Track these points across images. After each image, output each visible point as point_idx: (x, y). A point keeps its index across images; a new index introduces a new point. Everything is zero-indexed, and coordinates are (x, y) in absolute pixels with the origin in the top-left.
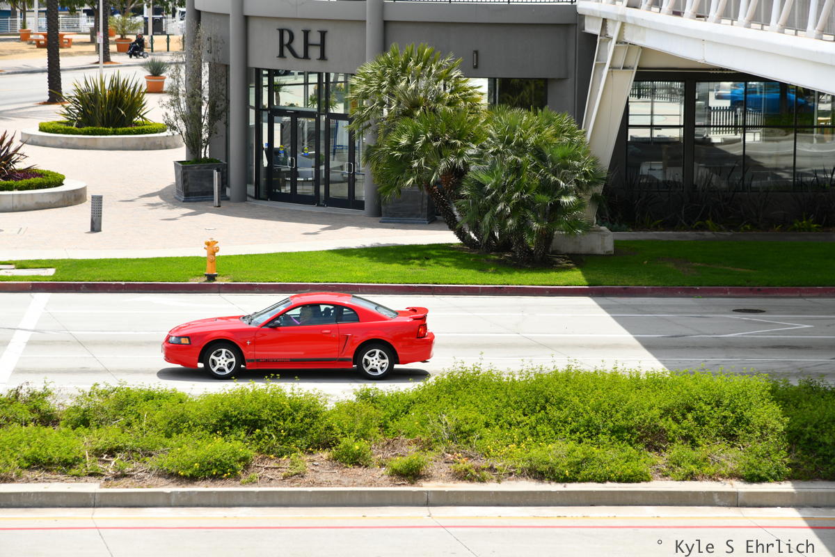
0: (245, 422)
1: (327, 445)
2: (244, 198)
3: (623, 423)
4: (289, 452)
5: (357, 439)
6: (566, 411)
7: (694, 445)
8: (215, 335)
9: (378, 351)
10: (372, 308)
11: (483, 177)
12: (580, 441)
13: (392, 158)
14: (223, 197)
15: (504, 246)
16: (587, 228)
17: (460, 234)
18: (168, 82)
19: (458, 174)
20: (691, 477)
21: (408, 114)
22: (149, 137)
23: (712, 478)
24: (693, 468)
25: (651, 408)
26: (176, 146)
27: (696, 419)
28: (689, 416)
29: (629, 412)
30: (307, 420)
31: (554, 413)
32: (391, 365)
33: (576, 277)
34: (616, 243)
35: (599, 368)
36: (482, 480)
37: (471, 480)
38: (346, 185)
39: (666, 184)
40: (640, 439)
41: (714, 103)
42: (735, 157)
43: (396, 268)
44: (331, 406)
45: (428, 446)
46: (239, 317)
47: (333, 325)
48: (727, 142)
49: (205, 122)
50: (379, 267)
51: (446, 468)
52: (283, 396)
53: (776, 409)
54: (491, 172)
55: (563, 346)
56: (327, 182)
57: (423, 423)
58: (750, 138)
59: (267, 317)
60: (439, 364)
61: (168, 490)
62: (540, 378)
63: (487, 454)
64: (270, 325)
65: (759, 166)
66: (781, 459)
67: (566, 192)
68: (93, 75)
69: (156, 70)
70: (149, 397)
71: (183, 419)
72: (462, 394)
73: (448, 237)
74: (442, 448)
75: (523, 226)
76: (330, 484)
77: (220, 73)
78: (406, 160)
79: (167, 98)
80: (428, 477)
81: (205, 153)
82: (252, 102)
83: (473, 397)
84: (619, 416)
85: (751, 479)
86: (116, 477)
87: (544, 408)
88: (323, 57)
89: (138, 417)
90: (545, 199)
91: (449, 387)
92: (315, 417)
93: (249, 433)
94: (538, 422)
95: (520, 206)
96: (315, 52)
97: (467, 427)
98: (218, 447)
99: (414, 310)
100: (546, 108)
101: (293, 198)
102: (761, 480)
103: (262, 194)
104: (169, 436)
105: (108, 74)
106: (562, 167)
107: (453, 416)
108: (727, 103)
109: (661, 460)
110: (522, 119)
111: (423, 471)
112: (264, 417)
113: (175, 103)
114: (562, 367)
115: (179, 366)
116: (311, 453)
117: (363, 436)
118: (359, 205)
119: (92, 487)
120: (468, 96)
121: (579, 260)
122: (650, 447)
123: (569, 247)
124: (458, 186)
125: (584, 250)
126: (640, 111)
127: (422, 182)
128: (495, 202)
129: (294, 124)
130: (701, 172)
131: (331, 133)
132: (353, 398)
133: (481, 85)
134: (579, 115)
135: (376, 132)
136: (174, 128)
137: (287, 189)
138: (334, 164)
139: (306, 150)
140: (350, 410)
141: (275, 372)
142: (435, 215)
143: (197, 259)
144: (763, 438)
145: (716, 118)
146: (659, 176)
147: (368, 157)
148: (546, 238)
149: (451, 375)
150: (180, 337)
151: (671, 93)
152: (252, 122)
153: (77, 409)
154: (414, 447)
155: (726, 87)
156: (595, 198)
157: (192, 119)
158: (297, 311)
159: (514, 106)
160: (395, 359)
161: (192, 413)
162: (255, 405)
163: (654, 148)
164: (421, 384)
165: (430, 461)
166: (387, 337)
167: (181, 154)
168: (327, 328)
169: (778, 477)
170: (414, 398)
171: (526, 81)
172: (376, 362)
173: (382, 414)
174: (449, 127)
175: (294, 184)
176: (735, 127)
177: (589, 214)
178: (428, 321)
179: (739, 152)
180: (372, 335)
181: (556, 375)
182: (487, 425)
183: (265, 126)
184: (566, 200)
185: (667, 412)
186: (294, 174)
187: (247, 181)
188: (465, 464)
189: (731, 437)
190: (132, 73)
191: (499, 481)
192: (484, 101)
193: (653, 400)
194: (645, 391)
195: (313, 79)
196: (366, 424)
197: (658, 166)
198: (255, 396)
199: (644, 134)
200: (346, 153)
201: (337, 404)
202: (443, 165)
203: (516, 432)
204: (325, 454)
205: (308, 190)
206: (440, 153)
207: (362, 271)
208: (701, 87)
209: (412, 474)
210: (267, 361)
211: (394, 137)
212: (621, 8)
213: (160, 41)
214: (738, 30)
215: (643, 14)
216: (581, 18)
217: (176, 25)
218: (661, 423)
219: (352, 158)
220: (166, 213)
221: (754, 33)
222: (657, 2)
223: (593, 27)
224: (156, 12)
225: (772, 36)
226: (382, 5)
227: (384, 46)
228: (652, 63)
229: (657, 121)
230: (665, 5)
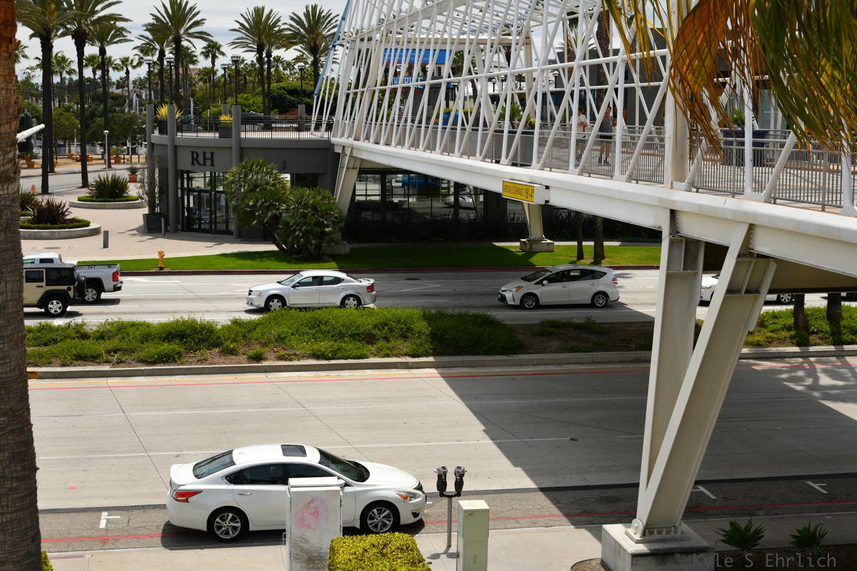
0: (179, 336)
1: (217, 346)
2: (176, 231)
3: (356, 332)
4: (200, 349)
5: (232, 342)
6: (329, 327)
7: (388, 341)
11: (289, 219)
12: (336, 341)
13: (246, 211)
14: (166, 231)
15: (299, 251)
16: (337, 243)
17: (278, 246)
18: (139, 177)
19: (277, 218)
20: (387, 355)
21: (253, 191)
22: (131, 204)
23: (397, 356)
24: (388, 352)
25: (368, 325)
26: (144, 207)
27: (389, 329)
28: (386, 328)
29: (358, 326)
30: (208, 334)
31: (324, 328)
34: (351, 249)
36: (291, 360)
37: (286, 360)
38: (224, 224)
39: (373, 222)
40: (363, 339)
41: (394, 184)
42: (404, 209)
43: (249, 262)
44: (219, 327)
45: (265, 345)
48: (401, 202)
49: (157, 196)
50: (241, 262)
51: (274, 355)
53: (425, 323)
54: (292, 217)
56: (216, 223)
57: (263, 334)
58: (411, 200)
61: (143, 368)
63: (292, 348)
65: (416, 213)
66: (428, 346)
67: (327, 226)
68: (103, 175)
69: (133, 171)
70: (133, 325)
71: (149, 335)
73: (273, 248)
74: (272, 345)
75: (308, 242)
76: (219, 364)
77: (164, 173)
78: (252, 212)
79: (139, 185)
80: (265, 359)
81: (157, 210)
82: (179, 186)
83: (285, 322)
84: (354, 328)
85: (414, 356)
86: (118, 363)
88: (212, 164)
89: (128, 334)
90: (318, 229)
92: (212, 333)
93: (181, 341)
94: (316, 332)
95: (306, 233)
96: (209, 162)
97: (284, 335)
98: (166, 347)
100: (318, 188)
101: (200, 230)
102: (419, 356)
103: (185, 229)
104: (142, 343)
105: (111, 173)
106: (326, 214)
107: (276, 331)
108: (400, 184)
109: (373, 349)
110: (307, 193)
111: (264, 356)
112: (187, 332)
113: (142, 187)
116: (210, 349)
117: (234, 341)
118: (231, 233)
119: (107, 368)
120: (281, 182)
121: (334, 257)
122: (368, 343)
123: (329, 251)
124: (277, 224)
125: (336, 253)
126: (360, 188)
127: (260, 223)
128: (295, 231)
129: (199, 196)
131: (217, 200)
132: (229, 323)
133: (287, 177)
134: (333, 190)
135: (238, 200)
136: (142, 198)
137: (197, 226)
138: (218, 214)
139: (205, 208)
140: (228, 328)
142: (265, 239)
143: (155, 260)
144: (419, 337)
146: (370, 218)
147: (234, 212)
148: (318, 247)
151: (375, 181)
152: (180, 195)
153: (98, 331)
154: (258, 346)
155: (400, 176)
156: (341, 229)
157: (151, 194)
159: (302, 187)
161: (153, 331)
162: (183, 328)
163: (368, 205)
164: (262, 316)
165: (266, 351)
167: (146, 211)
169: (427, 355)
170: (258, 322)
171: (308, 175)
173: (243, 330)
174: (272, 196)
175: (200, 224)
176: (405, 195)
177: (338, 236)
179: (406, 206)
182: (293, 334)
183: (186, 197)
184: (327, 230)
185: (375, 326)
186: (200, 219)
187: (177, 222)
188: (283, 353)
189: (405, 337)
190: (121, 172)
191: (298, 360)
192: (289, 184)
193: (369, 321)
195: (208, 174)
196: (236, 335)
197: (369, 213)
199: (363, 198)
200: (224, 209)
202: (270, 214)
203: (306, 337)
204: (217, 350)
205: (207, 227)
206: (268, 209)
207: (232, 264)
208: (389, 177)
209: (258, 358)
211: (246, 201)
212: (351, 141)
213: (135, 158)
214: (404, 151)
215: (361, 144)
216: (333, 145)
217: (143, 151)
218: (373, 332)
219: (227, 212)
220: (139, 238)
221: (412, 152)
222: (367, 138)
223: (338, 150)
224: (133, 144)
225: (420, 153)
226: (240, 140)
227: (241, 159)
228: (366, 166)
229: (369, 193)
230: (372, 139)
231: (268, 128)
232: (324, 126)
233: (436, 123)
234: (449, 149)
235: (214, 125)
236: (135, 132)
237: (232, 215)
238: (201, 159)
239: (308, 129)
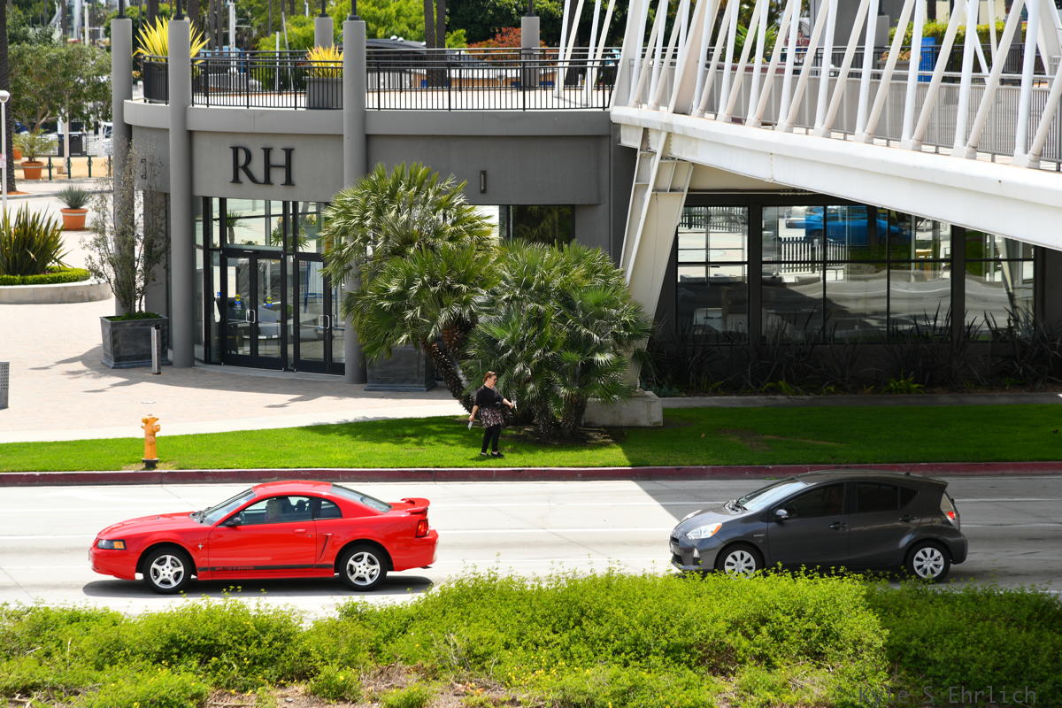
0: (197, 649)
1: (302, 676)
2: (190, 362)
3: (680, 640)
4: (254, 686)
5: (342, 667)
6: (607, 626)
7: (770, 666)
8: (156, 537)
9: (366, 555)
10: (356, 499)
11: (496, 331)
12: (626, 665)
13: (379, 309)
14: (164, 361)
15: (522, 418)
16: (628, 394)
18: (90, 217)
19: (462, 327)
20: (767, 706)
21: (399, 252)
22: (67, 287)
24: (769, 695)
25: (714, 620)
26: (102, 298)
27: (772, 634)
28: (764, 630)
29: (687, 626)
30: (277, 644)
31: (593, 630)
32: (383, 572)
33: (615, 456)
34: (665, 410)
35: (649, 571)
38: (321, 344)
39: (728, 336)
40: (702, 661)
41: (784, 233)
42: (812, 301)
43: (386, 448)
44: (307, 625)
45: (432, 675)
46: (188, 514)
47: (309, 522)
48: (803, 282)
49: (140, 266)
50: (365, 447)
51: (455, 702)
52: (246, 614)
53: (872, 619)
54: (505, 323)
55: (601, 544)
56: (297, 340)
57: (427, 645)
58: (831, 276)
59: (223, 514)
60: (445, 570)
62: (573, 586)
63: (507, 683)
64: (229, 523)
65: (843, 312)
66: (881, 682)
67: (601, 349)
69: (75, 201)
70: (74, 619)
71: (118, 645)
72: (474, 607)
73: (451, 407)
74: (451, 676)
75: (547, 392)
77: (158, 204)
78: (397, 311)
79: (90, 237)
81: (140, 305)
82: (200, 240)
83: (489, 611)
84: (674, 631)
87: (579, 623)
88: (289, 182)
89: (60, 644)
90: (574, 357)
91: (457, 598)
92: (287, 640)
93: (203, 662)
94: (571, 641)
95: (542, 368)
96: (278, 176)
97: (482, 650)
98: (164, 681)
99: (412, 502)
100: (574, 242)
101: (255, 361)
103: (214, 357)
104: (100, 668)
105: (13, 207)
106: (595, 316)
107: (463, 635)
108: (801, 233)
109: (729, 687)
110: (544, 258)
111: (428, 706)
112: (222, 641)
113: (100, 243)
114: (601, 571)
115: (111, 578)
116: (283, 686)
117: (349, 663)
118: (338, 369)
120: (474, 227)
121: (618, 434)
122: (714, 670)
123: (607, 418)
124: (463, 343)
125: (624, 422)
126: (692, 244)
127: (418, 339)
128: (511, 362)
129: (253, 267)
130: (770, 320)
131: (300, 278)
132: (336, 615)
133: (492, 214)
135: (357, 277)
136: (100, 275)
137: (245, 350)
138: (305, 317)
139: (270, 300)
140: (333, 630)
141: (236, 583)
142: (435, 379)
143: (133, 440)
144: (856, 655)
145: (788, 252)
146: (717, 326)
147: (349, 307)
148: (577, 406)
149: (460, 583)
150: (112, 540)
151: (731, 222)
152: (200, 265)
154: (414, 676)
155: (799, 213)
156: (638, 356)
157: (123, 263)
158: (262, 505)
159: (534, 240)
160: (387, 564)
161: (129, 638)
162: (210, 627)
163: (711, 290)
164: (422, 595)
165: (435, 693)
166: (377, 536)
167: (110, 307)
168: (301, 527)
170: (413, 612)
171: (546, 209)
172: (364, 568)
173: (373, 635)
174: (451, 268)
175: (255, 344)
176: (812, 263)
177: (630, 375)
178: (430, 516)
179: (818, 294)
180: (359, 535)
181: (593, 581)
182: (507, 646)
183: (217, 271)
184: (601, 358)
185: (735, 625)
186: (254, 330)
187: (194, 340)
188: (480, 696)
189: (816, 656)
190: (45, 204)
192: (495, 235)
193: (717, 610)
194: (706, 599)
195: (277, 208)
196: (353, 648)
197: (716, 313)
198: (210, 615)
199: (699, 272)
200: (320, 303)
201: (316, 623)
202: (443, 317)
203: (544, 655)
204: (301, 688)
205: (273, 350)
206: (439, 301)
207: (342, 453)
208: (769, 213)
210: (225, 570)
211: (381, 282)
212: (666, 115)
213: (79, 164)
214: (815, 141)
215: (694, 122)
216: (617, 127)
217: (100, 145)
218: (729, 640)
219: (328, 310)
220: (89, 382)
221: (836, 145)
222: (712, 107)
223: (630, 140)
224: (74, 127)
225: (857, 147)
226: (363, 115)
227: (367, 169)
228: (707, 183)
229: (714, 257)
230: (724, 109)
231: (436, 80)
232: (592, 75)
233: (903, 64)
234: (937, 136)
235: (292, 76)
236: (78, 94)
237: (340, 318)
238: (257, 167)
239: (547, 84)
